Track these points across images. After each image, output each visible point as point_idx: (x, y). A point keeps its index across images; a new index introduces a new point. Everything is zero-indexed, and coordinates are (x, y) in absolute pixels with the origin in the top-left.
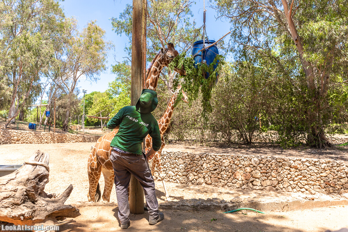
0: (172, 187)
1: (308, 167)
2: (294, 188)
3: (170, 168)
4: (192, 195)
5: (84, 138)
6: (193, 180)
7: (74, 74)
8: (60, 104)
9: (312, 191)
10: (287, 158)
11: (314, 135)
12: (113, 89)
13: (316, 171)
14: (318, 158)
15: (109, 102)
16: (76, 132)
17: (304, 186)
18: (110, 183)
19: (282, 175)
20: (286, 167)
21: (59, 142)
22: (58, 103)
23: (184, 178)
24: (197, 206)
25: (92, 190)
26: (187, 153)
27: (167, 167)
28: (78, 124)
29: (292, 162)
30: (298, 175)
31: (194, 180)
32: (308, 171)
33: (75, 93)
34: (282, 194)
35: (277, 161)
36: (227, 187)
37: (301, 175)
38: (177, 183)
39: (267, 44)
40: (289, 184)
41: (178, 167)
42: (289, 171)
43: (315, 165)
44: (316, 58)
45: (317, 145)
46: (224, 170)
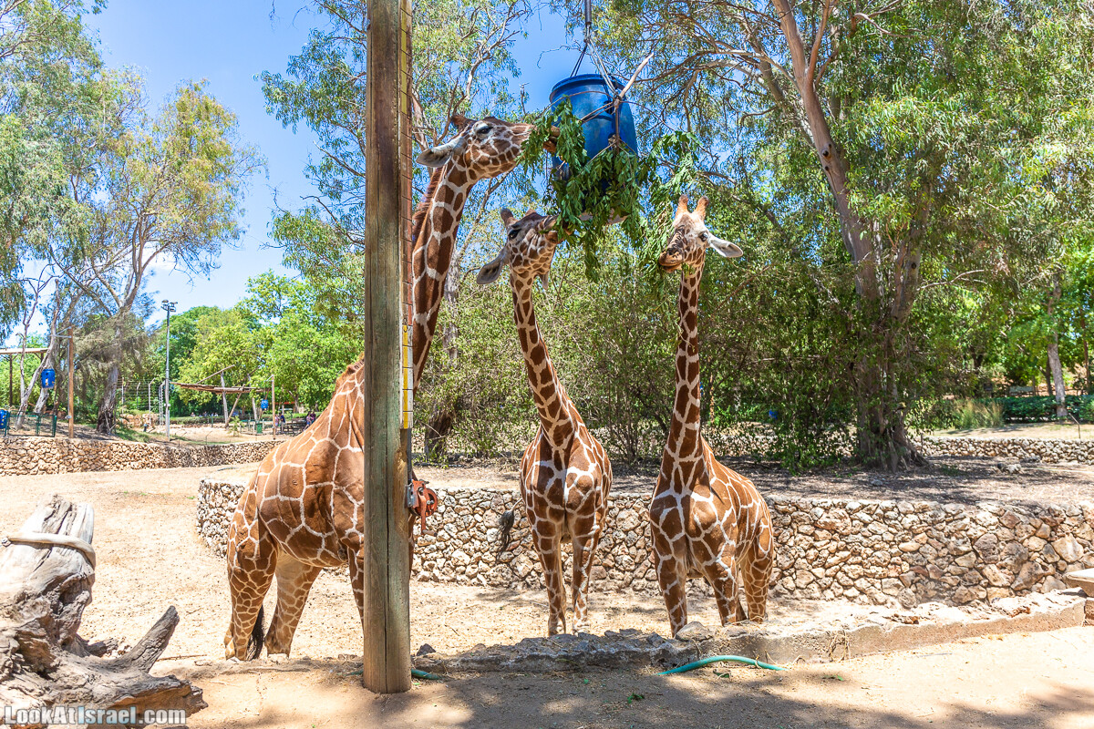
0: (464, 598)
1: (866, 525)
2: (826, 589)
3: (457, 542)
4: (530, 621)
5: (170, 453)
6: (529, 574)
7: (134, 250)
8: (89, 347)
9: (876, 596)
10: (804, 501)
11: (877, 431)
12: (261, 300)
13: (889, 537)
14: (891, 499)
15: (248, 338)
16: (141, 436)
17: (854, 580)
18: (297, 600)
19: (793, 552)
20: (804, 528)
21: (86, 470)
22: (83, 343)
23: (501, 571)
24: (577, 658)
25: (241, 627)
26: (510, 493)
27: (446, 537)
28: (147, 409)
29: (820, 511)
30: (838, 550)
31: (533, 573)
32: (865, 537)
33: (137, 310)
34: (792, 606)
35: (777, 511)
36: (633, 593)
37: (846, 549)
38: (478, 585)
39: (743, 165)
40: (812, 578)
41: (483, 537)
42: (811, 539)
43: (885, 518)
44: (888, 208)
45: (883, 459)
46: (623, 540)
